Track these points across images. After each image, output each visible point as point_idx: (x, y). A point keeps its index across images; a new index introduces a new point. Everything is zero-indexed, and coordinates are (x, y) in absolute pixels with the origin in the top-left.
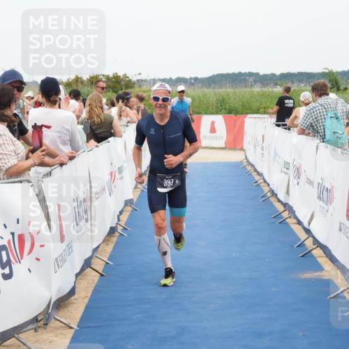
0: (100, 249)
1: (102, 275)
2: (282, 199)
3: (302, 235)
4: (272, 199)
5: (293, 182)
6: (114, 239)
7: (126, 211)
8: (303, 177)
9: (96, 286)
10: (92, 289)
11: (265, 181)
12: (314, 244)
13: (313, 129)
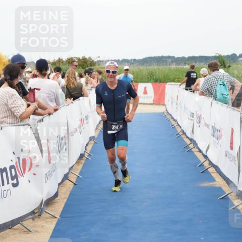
0: (74, 168)
1: (75, 184)
2: (189, 136)
3: (202, 159)
4: (183, 136)
5: (196, 125)
6: (83, 161)
7: (91, 144)
8: (202, 122)
9: (72, 191)
10: (69, 193)
11: (178, 125)
12: (209, 165)
13: (209, 92)
